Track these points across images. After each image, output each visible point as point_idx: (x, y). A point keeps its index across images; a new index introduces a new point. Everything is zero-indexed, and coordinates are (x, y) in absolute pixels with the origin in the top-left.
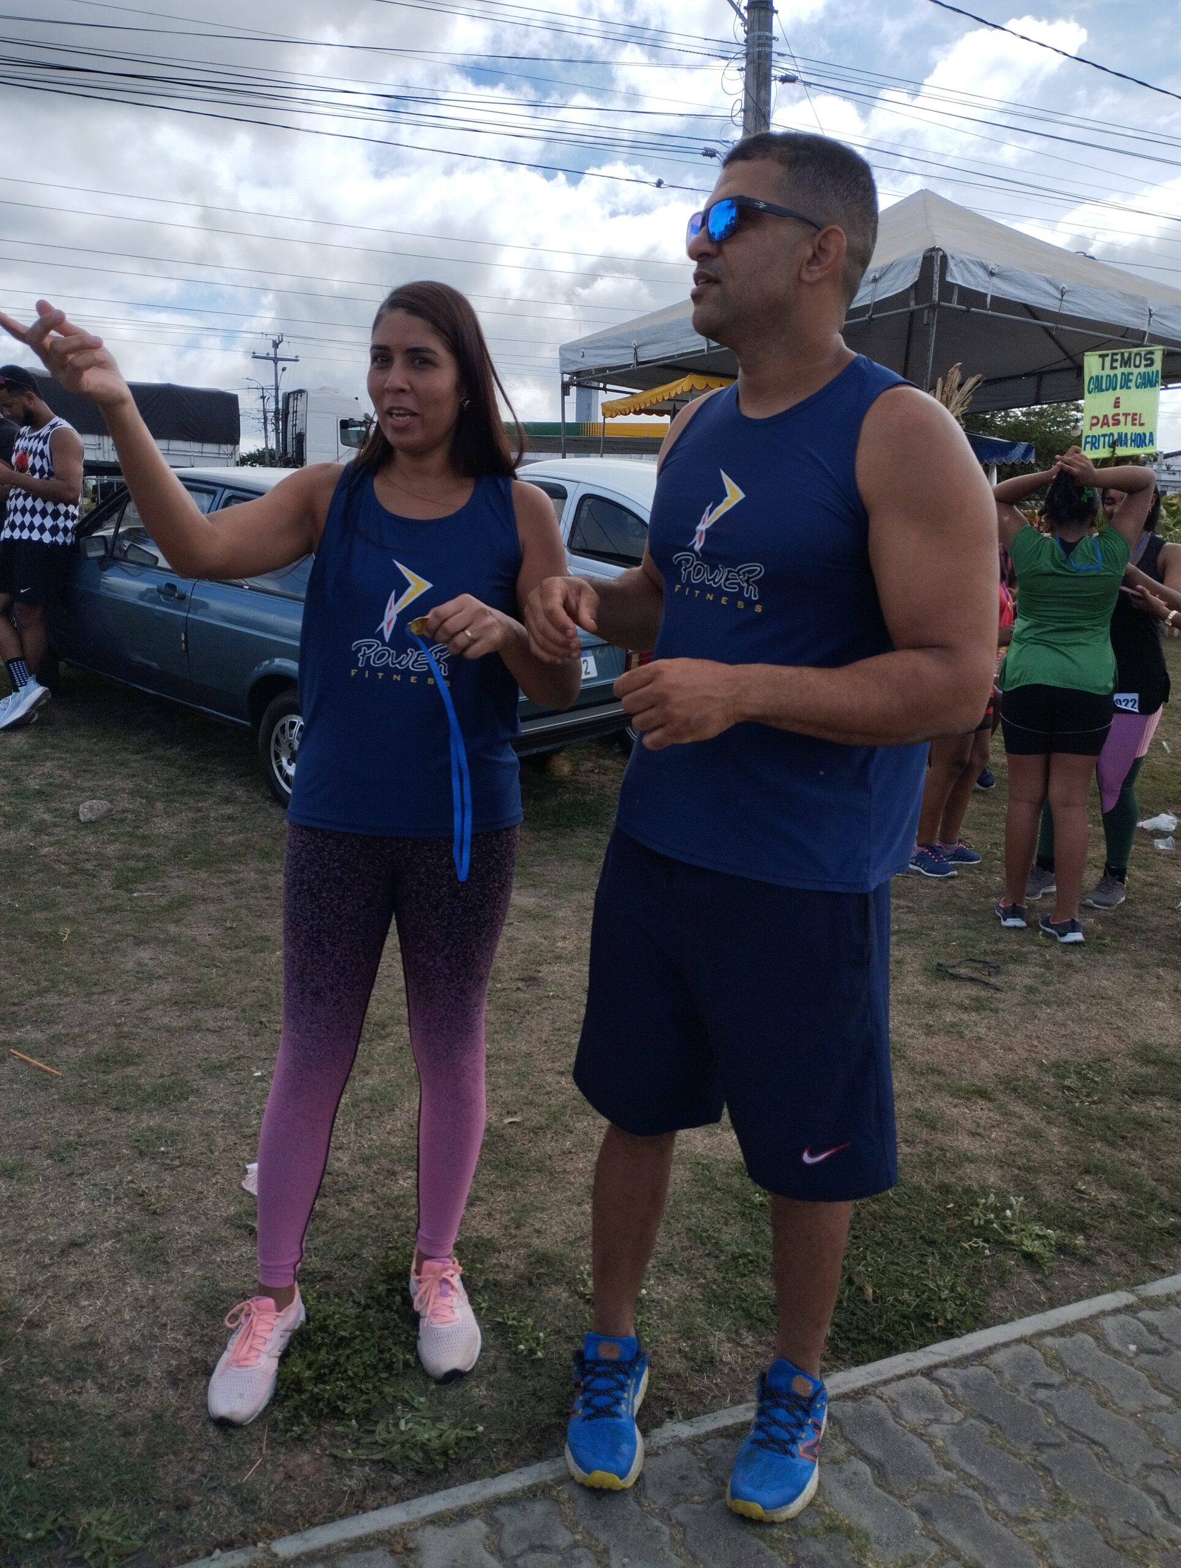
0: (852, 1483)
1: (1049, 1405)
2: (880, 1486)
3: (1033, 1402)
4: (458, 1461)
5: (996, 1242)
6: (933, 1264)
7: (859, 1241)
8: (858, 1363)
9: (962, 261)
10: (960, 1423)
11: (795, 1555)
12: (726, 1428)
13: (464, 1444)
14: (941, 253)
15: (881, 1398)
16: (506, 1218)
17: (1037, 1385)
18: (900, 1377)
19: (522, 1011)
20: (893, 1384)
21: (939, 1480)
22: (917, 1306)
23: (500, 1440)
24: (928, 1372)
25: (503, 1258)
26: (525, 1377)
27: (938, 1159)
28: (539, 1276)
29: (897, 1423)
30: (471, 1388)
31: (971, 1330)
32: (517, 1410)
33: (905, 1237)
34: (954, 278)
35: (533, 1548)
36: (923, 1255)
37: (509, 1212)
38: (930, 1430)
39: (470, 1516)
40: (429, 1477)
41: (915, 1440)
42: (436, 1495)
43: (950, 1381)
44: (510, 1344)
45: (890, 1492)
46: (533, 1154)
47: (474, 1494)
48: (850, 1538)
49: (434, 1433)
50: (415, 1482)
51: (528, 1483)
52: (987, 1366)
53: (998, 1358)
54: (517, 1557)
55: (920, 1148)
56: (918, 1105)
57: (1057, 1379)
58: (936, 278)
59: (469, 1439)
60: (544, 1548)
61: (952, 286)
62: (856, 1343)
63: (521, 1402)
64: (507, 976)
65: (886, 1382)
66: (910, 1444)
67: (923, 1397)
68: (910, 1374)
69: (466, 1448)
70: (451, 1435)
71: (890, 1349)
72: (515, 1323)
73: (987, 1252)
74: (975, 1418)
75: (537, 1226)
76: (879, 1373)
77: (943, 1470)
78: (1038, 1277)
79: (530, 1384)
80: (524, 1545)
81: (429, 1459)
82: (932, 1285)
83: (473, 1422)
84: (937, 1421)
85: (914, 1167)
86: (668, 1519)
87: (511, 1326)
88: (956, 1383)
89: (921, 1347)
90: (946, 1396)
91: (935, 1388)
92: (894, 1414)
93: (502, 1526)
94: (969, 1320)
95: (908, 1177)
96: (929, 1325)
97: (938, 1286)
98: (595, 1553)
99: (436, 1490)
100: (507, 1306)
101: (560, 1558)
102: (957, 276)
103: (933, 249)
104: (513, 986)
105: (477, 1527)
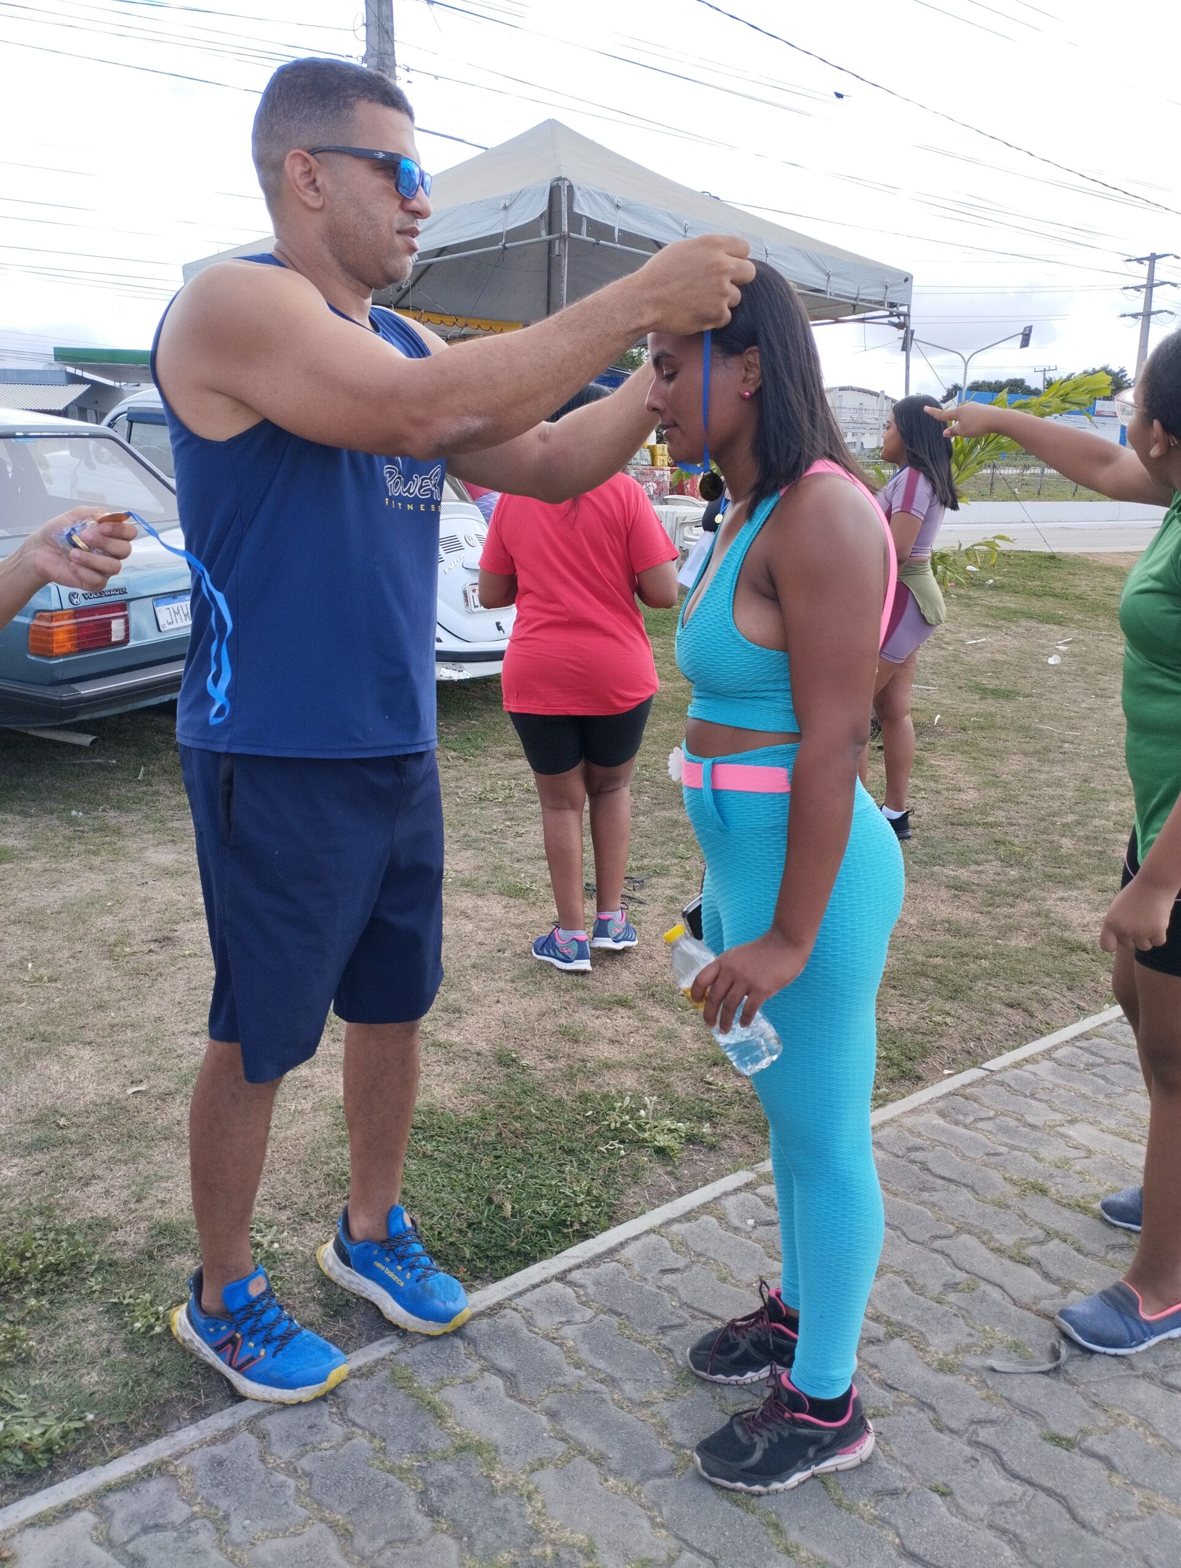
0: (484, 1399)
1: (674, 1288)
2: (511, 1397)
3: (659, 1288)
4: (65, 1456)
5: (631, 1142)
6: (570, 1172)
7: (500, 1160)
8: (497, 1279)
9: (588, 192)
10: (591, 1321)
11: (424, 1481)
12: (359, 1369)
13: (72, 1435)
14: (567, 183)
15: (515, 1310)
16: (126, 1192)
17: (664, 1272)
18: (535, 1286)
19: (154, 973)
20: (529, 1294)
21: (568, 1379)
22: (554, 1214)
23: (113, 1425)
24: (562, 1277)
25: (120, 1236)
26: (143, 1355)
27: (579, 1070)
28: (160, 1248)
29: (531, 1331)
30: (81, 1377)
31: (605, 1229)
32: (133, 1390)
33: (544, 1150)
34: (581, 209)
35: (145, 1530)
36: (561, 1165)
37: (129, 1186)
38: (561, 1332)
39: (77, 1510)
40: (31, 1477)
41: (548, 1343)
42: (38, 1495)
43: (582, 1281)
44: (126, 1323)
45: (521, 1401)
46: (160, 1121)
47: (81, 1486)
48: (479, 1454)
49: (37, 1432)
50: (14, 1486)
51: (144, 1463)
52: (618, 1261)
53: (628, 1252)
54: (128, 1542)
55: (562, 1063)
56: (563, 1021)
57: (681, 1263)
58: (564, 209)
59: (77, 1430)
60: (158, 1527)
61: (581, 217)
62: (493, 1260)
63: (137, 1383)
64: (138, 939)
65: (520, 1294)
66: (542, 1350)
67: (557, 1302)
68: (546, 1281)
69: (74, 1440)
70: (56, 1431)
71: (527, 1260)
72: (131, 1301)
73: (623, 1153)
74: (605, 1313)
75: (161, 1196)
76: (515, 1285)
77: (572, 1369)
78: (669, 1169)
79: (148, 1361)
80: (136, 1528)
81: (30, 1458)
82: (568, 1192)
83: (83, 1412)
84: (569, 1322)
85: (557, 1081)
86: (292, 1470)
87: (128, 1305)
88: (588, 1282)
89: (558, 1253)
90: (578, 1297)
91: (569, 1290)
92: (528, 1323)
93: (113, 1514)
94: (603, 1220)
95: (550, 1092)
96: (565, 1231)
97: (574, 1192)
98: (213, 1522)
99: (39, 1489)
100: (123, 1285)
101: (175, 1534)
102: (583, 207)
103: (559, 179)
104: (145, 948)
105: (85, 1519)
